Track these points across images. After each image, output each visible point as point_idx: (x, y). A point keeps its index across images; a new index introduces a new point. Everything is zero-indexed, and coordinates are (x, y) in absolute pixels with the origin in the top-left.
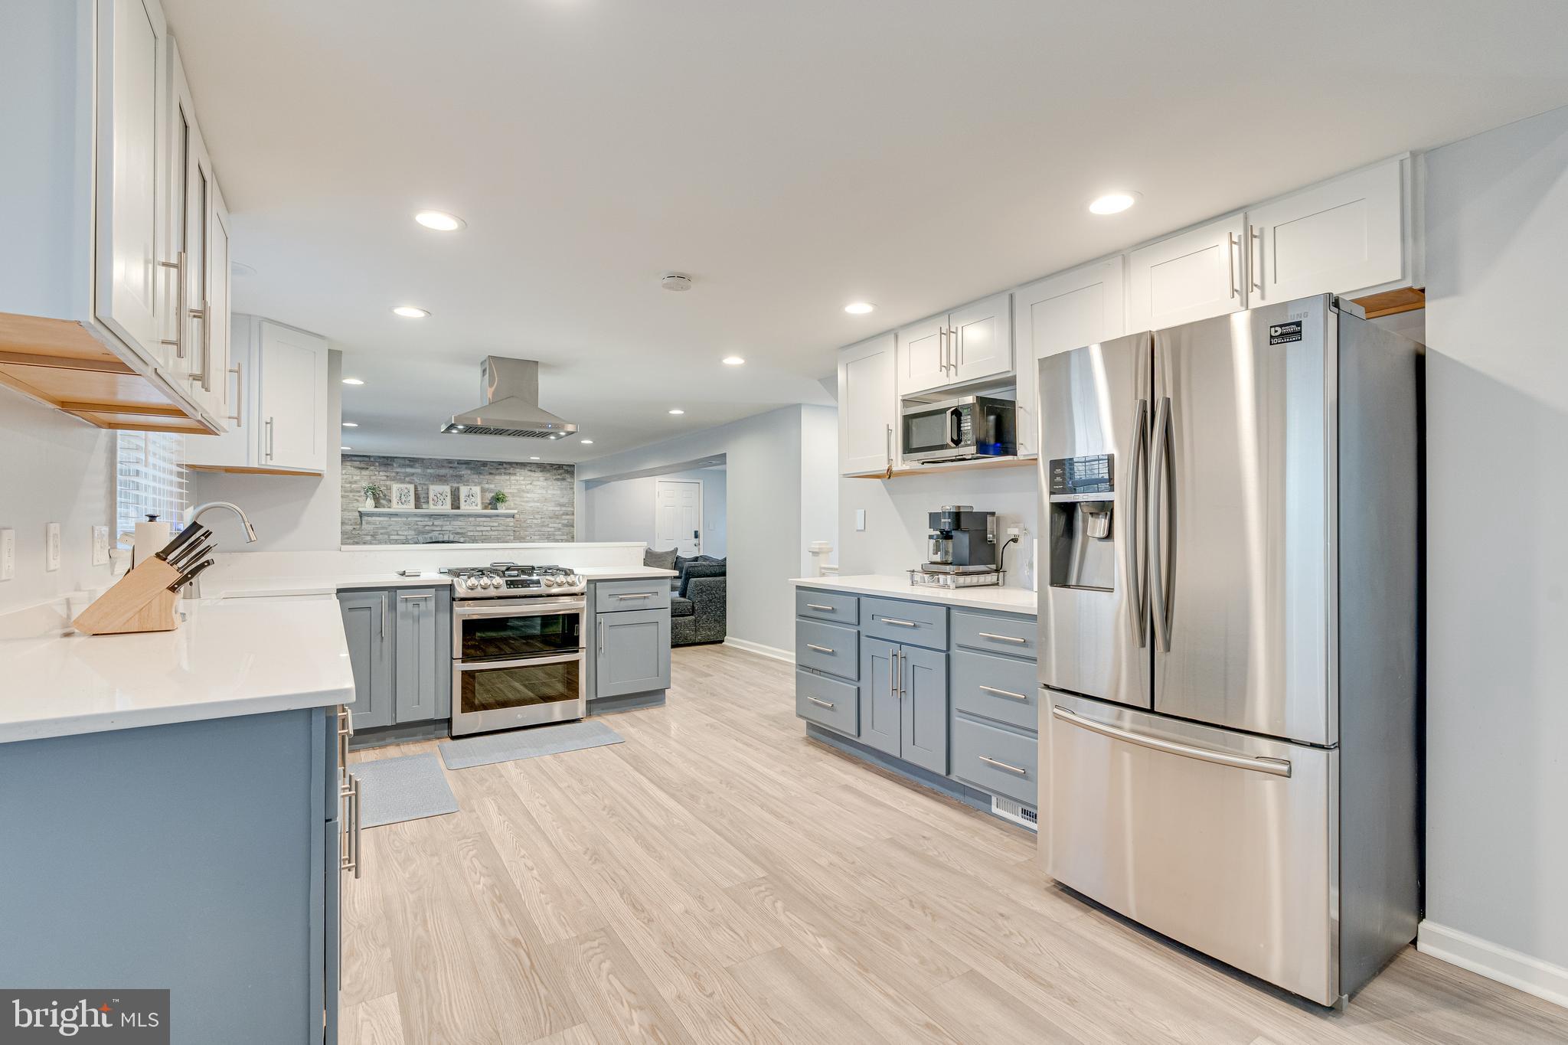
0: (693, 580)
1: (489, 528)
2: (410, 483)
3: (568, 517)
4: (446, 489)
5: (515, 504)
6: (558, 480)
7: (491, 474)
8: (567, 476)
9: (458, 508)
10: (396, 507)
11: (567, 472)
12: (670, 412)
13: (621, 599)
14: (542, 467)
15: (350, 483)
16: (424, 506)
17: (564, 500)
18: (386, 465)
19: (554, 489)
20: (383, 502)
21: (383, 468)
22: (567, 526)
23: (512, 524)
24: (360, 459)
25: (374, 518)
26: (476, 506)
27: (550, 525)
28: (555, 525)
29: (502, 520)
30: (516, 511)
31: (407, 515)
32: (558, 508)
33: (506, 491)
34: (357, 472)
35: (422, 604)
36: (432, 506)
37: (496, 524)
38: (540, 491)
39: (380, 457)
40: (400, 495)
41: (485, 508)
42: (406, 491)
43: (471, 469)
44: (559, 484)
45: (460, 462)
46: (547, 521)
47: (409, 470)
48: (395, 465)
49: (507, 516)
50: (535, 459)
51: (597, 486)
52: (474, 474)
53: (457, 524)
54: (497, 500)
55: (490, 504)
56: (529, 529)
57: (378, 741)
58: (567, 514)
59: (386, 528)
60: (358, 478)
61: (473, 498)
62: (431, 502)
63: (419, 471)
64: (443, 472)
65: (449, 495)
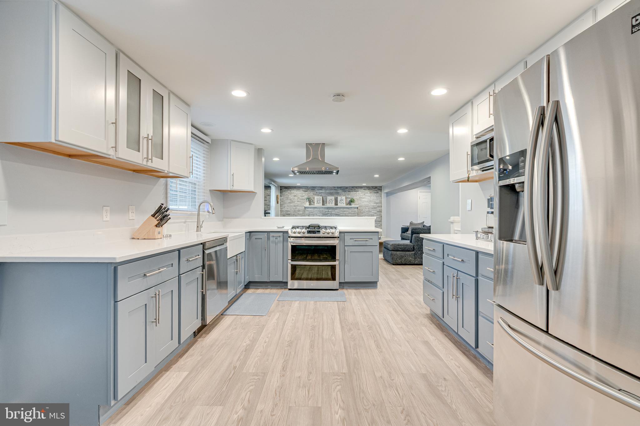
0: (414, 235)
1: (348, 213)
2: (321, 196)
3: (379, 208)
4: (333, 198)
5: (358, 203)
6: (375, 193)
7: (349, 191)
8: (379, 191)
9: (337, 205)
10: (316, 205)
11: (379, 189)
12: (398, 159)
13: (355, 240)
14: (369, 188)
15: (302, 196)
16: (326, 204)
17: (378, 201)
18: (313, 190)
19: (373, 197)
20: (312, 203)
21: (312, 191)
22: (379, 212)
23: (357, 211)
24: (305, 188)
25: (309, 209)
26: (344, 204)
27: (372, 211)
28: (374, 212)
29: (353, 210)
30: (358, 206)
31: (319, 208)
32: (375, 205)
33: (355, 198)
34: (304, 192)
35: (278, 238)
36: (328, 205)
37: (351, 211)
38: (368, 198)
39: (311, 187)
40: (317, 199)
41: (347, 205)
42: (319, 199)
43: (342, 190)
44: (376, 194)
45: (338, 187)
46: (371, 210)
47: (321, 191)
48: (316, 190)
49: (355, 208)
50: (364, 184)
51: (391, 195)
52: (343, 192)
53: (337, 211)
54: (352, 201)
55: (349, 203)
56: (364, 213)
57: (266, 286)
58: (379, 207)
59: (312, 213)
60: (304, 195)
61: (343, 200)
62: (328, 203)
63: (323, 191)
64: (332, 191)
65: (334, 200)
